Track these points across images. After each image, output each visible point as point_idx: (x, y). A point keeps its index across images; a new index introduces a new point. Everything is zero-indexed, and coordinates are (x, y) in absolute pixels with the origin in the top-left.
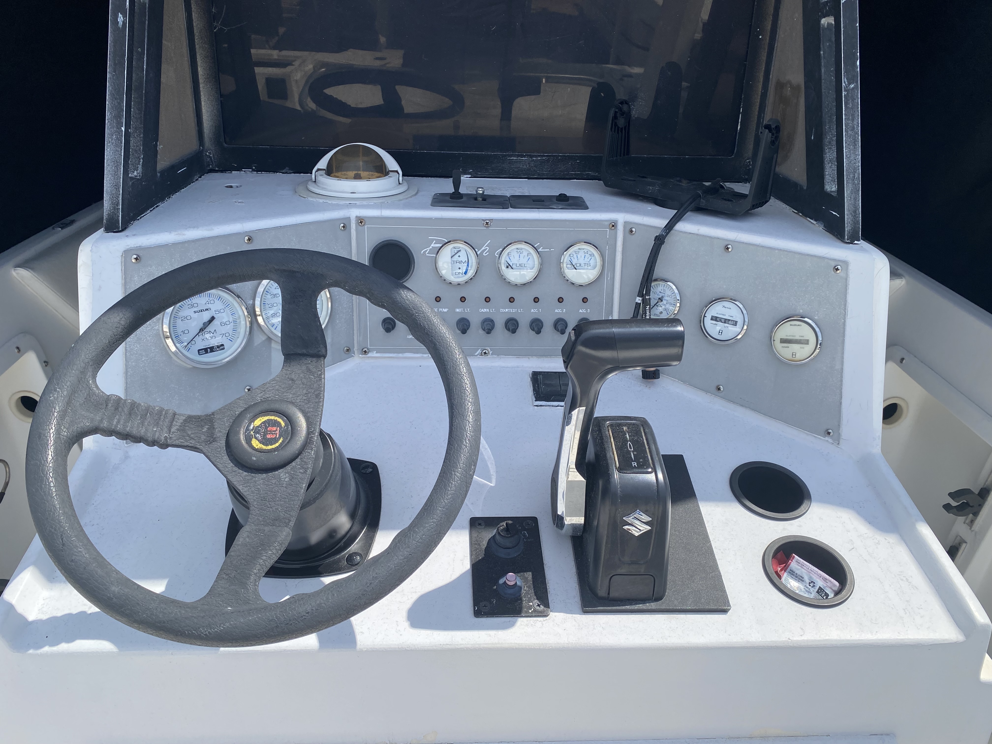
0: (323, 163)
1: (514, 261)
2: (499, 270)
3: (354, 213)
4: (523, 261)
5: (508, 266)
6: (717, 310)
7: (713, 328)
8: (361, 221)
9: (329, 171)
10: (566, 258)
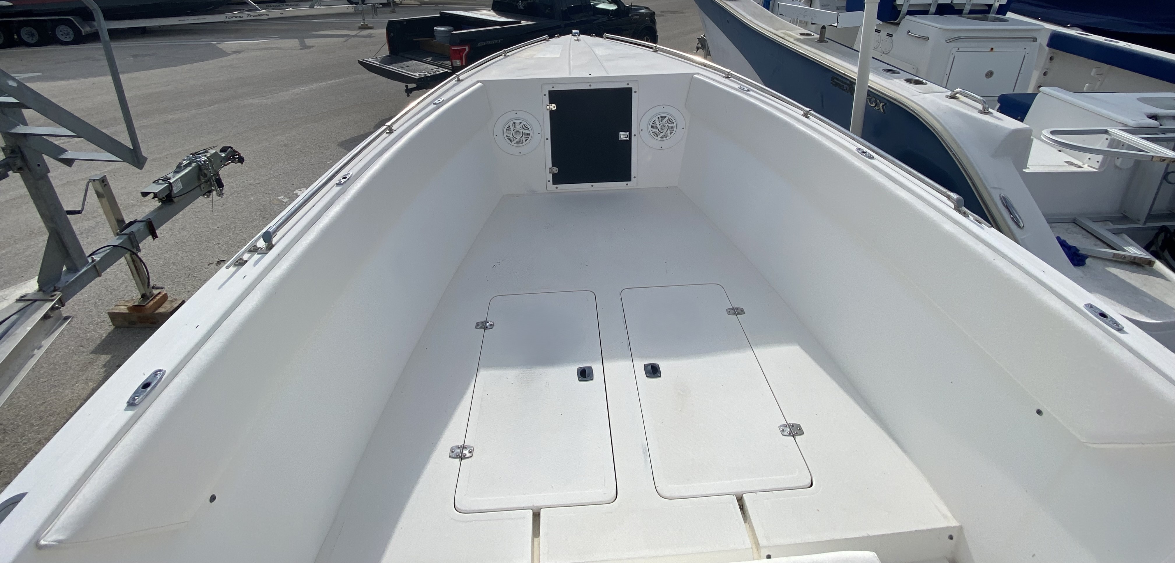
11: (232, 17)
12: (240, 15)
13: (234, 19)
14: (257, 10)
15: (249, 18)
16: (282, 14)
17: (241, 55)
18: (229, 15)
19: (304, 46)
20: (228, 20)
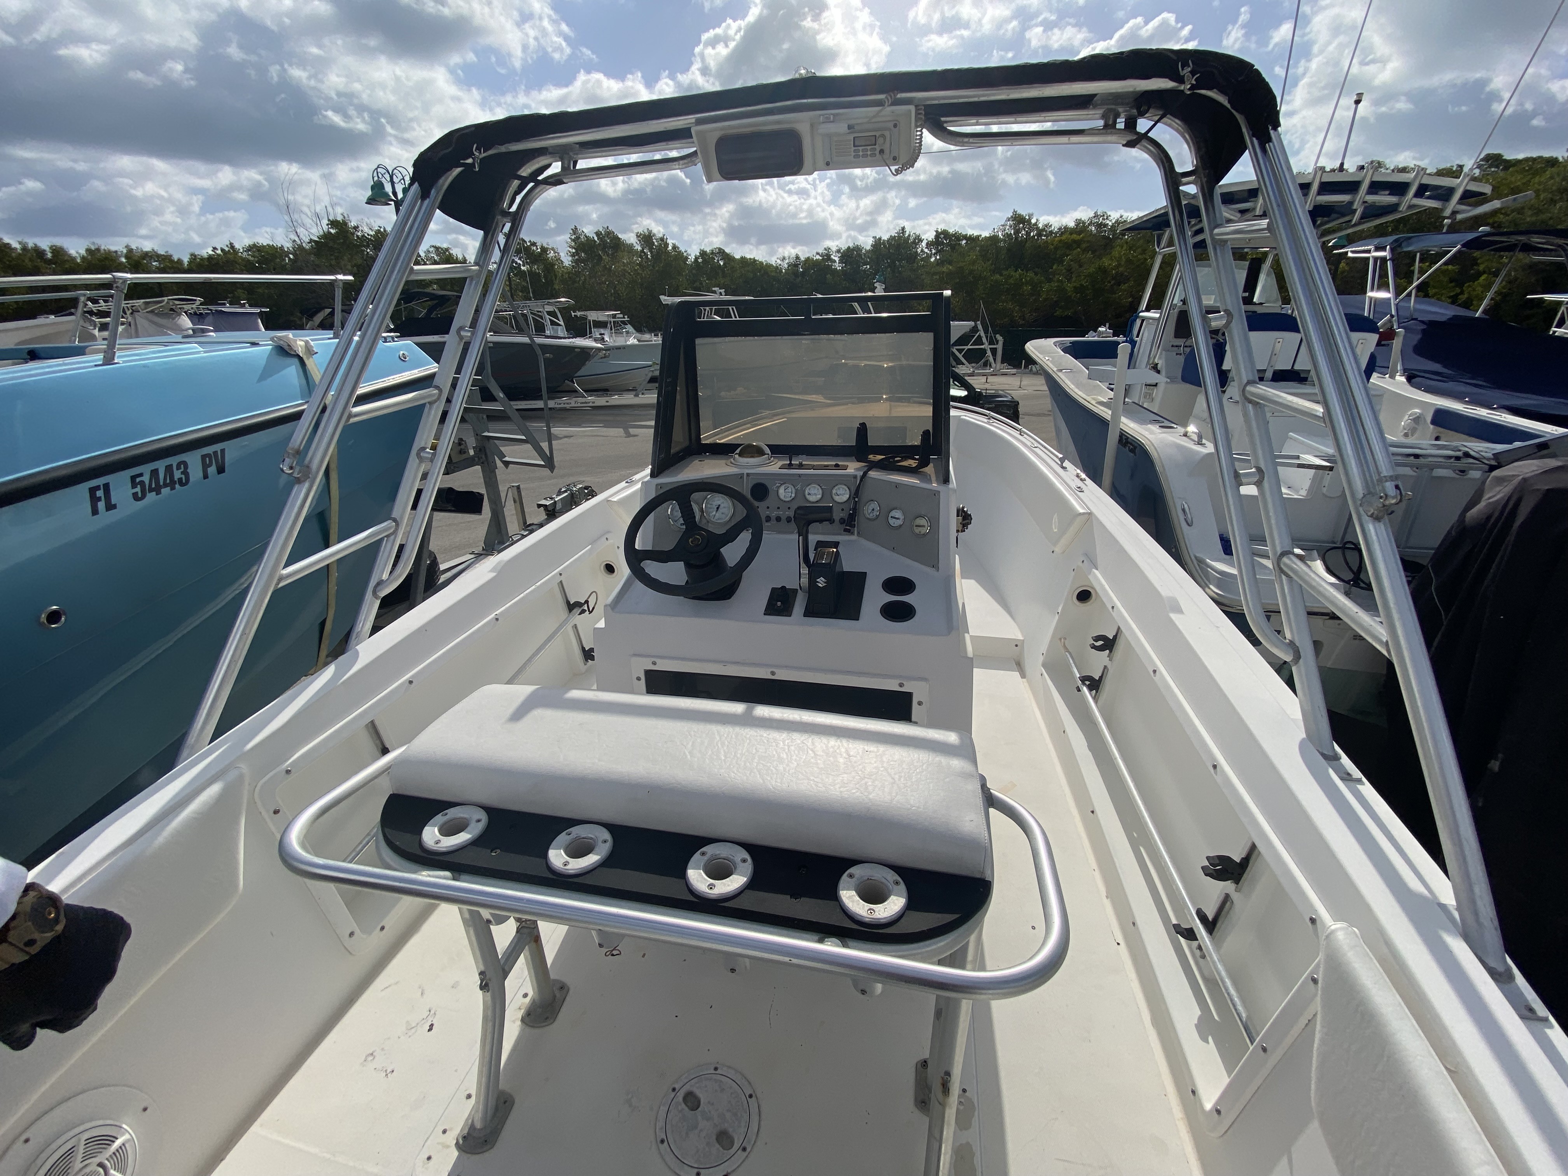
0: (738, 451)
1: (812, 492)
2: (805, 496)
3: (746, 471)
4: (816, 492)
5: (809, 494)
6: (893, 514)
7: (891, 521)
8: (748, 475)
9: (740, 455)
10: (834, 491)
11: (560, 404)
12: (568, 401)
13: (562, 406)
14: (584, 397)
15: (576, 405)
16: (607, 402)
17: (571, 440)
18: (558, 401)
19: (629, 435)
20: (557, 406)
